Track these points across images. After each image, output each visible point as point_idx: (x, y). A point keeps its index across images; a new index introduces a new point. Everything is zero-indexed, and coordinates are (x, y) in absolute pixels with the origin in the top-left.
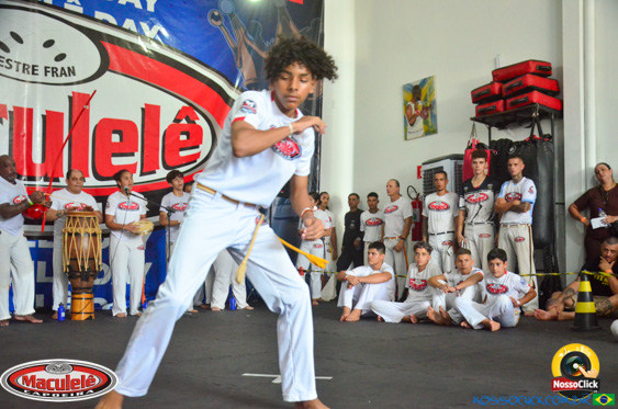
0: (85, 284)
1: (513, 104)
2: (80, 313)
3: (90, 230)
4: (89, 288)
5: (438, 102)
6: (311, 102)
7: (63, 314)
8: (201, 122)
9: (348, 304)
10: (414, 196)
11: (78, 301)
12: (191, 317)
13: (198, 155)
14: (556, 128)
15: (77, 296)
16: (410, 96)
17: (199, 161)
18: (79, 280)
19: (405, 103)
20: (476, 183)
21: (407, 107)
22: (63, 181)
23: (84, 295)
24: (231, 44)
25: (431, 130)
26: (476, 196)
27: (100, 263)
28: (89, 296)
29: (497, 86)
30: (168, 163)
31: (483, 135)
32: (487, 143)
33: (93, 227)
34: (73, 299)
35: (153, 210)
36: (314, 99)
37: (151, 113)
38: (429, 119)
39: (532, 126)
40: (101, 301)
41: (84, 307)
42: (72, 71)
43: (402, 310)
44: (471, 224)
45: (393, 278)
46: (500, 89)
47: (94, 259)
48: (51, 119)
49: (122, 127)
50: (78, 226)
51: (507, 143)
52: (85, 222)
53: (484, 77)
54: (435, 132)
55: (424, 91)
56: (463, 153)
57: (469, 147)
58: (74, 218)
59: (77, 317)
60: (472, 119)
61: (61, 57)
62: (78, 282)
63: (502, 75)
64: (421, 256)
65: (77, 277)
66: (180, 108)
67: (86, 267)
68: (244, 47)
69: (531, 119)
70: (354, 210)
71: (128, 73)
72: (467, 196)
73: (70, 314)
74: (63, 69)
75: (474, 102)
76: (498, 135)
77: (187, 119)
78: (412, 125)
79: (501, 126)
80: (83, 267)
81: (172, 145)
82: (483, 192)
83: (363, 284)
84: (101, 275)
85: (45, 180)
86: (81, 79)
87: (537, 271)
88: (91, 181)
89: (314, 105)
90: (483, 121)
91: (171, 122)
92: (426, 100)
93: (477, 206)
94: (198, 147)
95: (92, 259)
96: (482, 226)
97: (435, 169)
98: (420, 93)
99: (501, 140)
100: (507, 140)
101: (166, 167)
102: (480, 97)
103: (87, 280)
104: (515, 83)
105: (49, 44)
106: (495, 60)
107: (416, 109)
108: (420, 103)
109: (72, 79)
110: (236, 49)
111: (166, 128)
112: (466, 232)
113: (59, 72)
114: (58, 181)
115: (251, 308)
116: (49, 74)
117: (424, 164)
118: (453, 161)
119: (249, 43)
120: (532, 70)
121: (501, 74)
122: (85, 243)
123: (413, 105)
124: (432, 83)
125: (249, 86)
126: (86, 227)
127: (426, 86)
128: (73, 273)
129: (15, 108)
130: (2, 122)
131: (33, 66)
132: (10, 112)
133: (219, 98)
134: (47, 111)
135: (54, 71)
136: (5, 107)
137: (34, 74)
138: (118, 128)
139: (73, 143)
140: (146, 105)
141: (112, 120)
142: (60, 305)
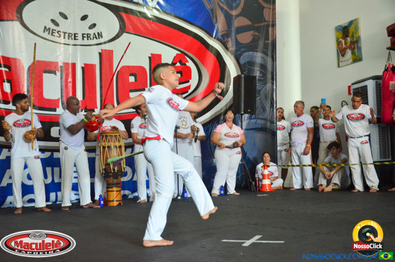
0: (115, 181)
2: (113, 201)
3: (117, 144)
4: (118, 184)
5: (362, 37)
6: (268, 44)
7: (102, 202)
8: (190, 64)
11: (111, 193)
13: (189, 87)
15: (111, 189)
16: (340, 35)
17: (190, 91)
18: (112, 178)
21: (339, 43)
23: (115, 189)
24: (209, 6)
25: (357, 59)
27: (124, 166)
28: (118, 189)
33: (119, 141)
36: (270, 42)
38: (356, 50)
40: (127, 192)
41: (115, 196)
42: (100, 35)
47: (120, 164)
48: (88, 69)
49: (137, 71)
50: (109, 141)
52: (114, 138)
54: (360, 60)
55: (351, 30)
56: (382, 74)
57: (386, 70)
58: (106, 136)
59: (111, 204)
60: (388, 49)
62: (111, 180)
65: (109, 177)
66: (175, 55)
67: (116, 170)
68: (218, 8)
71: (138, 33)
73: (106, 200)
74: (94, 34)
75: (389, 36)
77: (180, 62)
78: (343, 56)
80: (114, 170)
84: (125, 174)
86: (107, 40)
89: (270, 48)
92: (353, 36)
94: (188, 82)
97: (361, 87)
98: (348, 32)
102: (393, 31)
103: (117, 178)
105: (84, 18)
107: (346, 44)
108: (349, 39)
109: (101, 40)
110: (212, 11)
113: (92, 37)
116: (85, 39)
117: (353, 84)
118: (375, 81)
119: (221, 5)
122: (114, 152)
123: (343, 41)
124: (357, 24)
125: (222, 36)
126: (114, 142)
127: (353, 26)
128: (107, 174)
129: (64, 63)
130: (55, 74)
131: (75, 34)
132: (61, 67)
133: (202, 46)
134: (85, 64)
135: (88, 36)
136: (57, 63)
137: (75, 39)
138: (134, 72)
139: (103, 84)
140: (152, 54)
141: (129, 67)
142: (100, 196)
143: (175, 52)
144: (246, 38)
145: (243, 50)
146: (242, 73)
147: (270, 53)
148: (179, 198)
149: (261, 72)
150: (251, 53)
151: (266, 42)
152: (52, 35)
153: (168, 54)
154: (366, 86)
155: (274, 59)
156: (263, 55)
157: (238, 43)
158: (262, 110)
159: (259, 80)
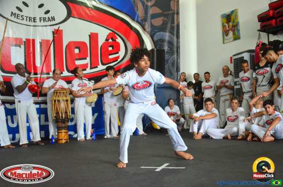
0: (63, 125)
1: (281, 21)
2: (62, 139)
3: (65, 98)
4: (66, 127)
5: (240, 22)
6: (174, 26)
7: (54, 141)
8: (119, 40)
9: (196, 130)
11: (60, 134)
12: (116, 140)
15: (60, 131)
16: (225, 20)
17: (119, 60)
18: (61, 123)
19: (223, 24)
20: (262, 64)
21: (224, 26)
22: (51, 74)
23: (63, 131)
25: (237, 38)
26: (261, 71)
27: (70, 114)
28: (66, 131)
29: (271, 12)
30: (103, 62)
31: (265, 39)
32: (267, 43)
33: (66, 96)
34: (58, 133)
37: (93, 37)
38: (236, 32)
40: (71, 133)
41: (64, 136)
42: (53, 19)
43: (222, 133)
44: (259, 86)
45: (218, 116)
46: (273, 13)
47: (67, 112)
48: (44, 44)
49: (80, 45)
50: (58, 97)
52: (62, 94)
53: (265, 8)
54: (239, 38)
55: (233, 17)
56: (255, 49)
57: (258, 46)
59: (60, 142)
60: (258, 31)
61: (47, 12)
62: (60, 125)
63: (274, 6)
64: (235, 104)
65: (59, 122)
66: (108, 34)
67: (64, 117)
70: (197, 82)
71: (81, 17)
72: (257, 71)
73: (57, 140)
74: (49, 18)
75: (259, 22)
77: (112, 39)
78: (227, 35)
79: (275, 33)
80: (62, 117)
81: (105, 52)
82: (265, 68)
83: (202, 120)
84: (72, 120)
86: (58, 22)
88: (66, 73)
89: (175, 28)
90: (264, 31)
91: (104, 41)
92: (234, 22)
93: (262, 76)
94: (118, 53)
95: (66, 113)
96: (266, 87)
97: (240, 58)
98: (230, 18)
99: (275, 41)
100: (278, 41)
101: (103, 64)
103: (64, 123)
104: (281, 10)
105: (41, 6)
107: (229, 27)
108: (231, 24)
109: (54, 22)
110: (134, 2)
111: (102, 44)
112: (257, 90)
114: (49, 74)
115: (146, 134)
116: (42, 21)
117: (234, 56)
118: (249, 53)
122: (63, 105)
123: (227, 25)
124: (237, 13)
125: (141, 20)
126: (63, 97)
127: (234, 14)
128: (57, 120)
129: (26, 39)
130: (20, 47)
131: (34, 18)
132: (24, 42)
134: (42, 40)
135: (44, 19)
136: (22, 39)
137: (34, 22)
138: (78, 46)
139: (56, 55)
140: (91, 33)
141: (74, 42)
142: (52, 136)
143: (108, 32)
144: (158, 22)
145: (156, 30)
146: (154, 48)
147: (175, 33)
149: (169, 47)
150: (161, 33)
151: (172, 25)
152: (17, 18)
153: (103, 33)
154: (243, 57)
155: (178, 37)
156: (171, 35)
157: (152, 26)
158: (169, 74)
159: (167, 52)
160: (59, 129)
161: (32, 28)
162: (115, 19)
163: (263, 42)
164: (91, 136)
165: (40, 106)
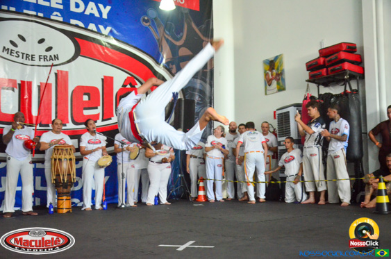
0: (65, 190)
1: (333, 71)
2: (63, 208)
3: (68, 157)
4: (68, 193)
5: (286, 70)
6: (206, 73)
7: (52, 210)
8: (138, 86)
10: (272, 130)
11: (61, 202)
14: (360, 85)
15: (60, 198)
16: (268, 67)
18: (62, 188)
19: (265, 72)
21: (266, 74)
23: (65, 198)
24: (156, 37)
25: (281, 88)
27: (75, 177)
28: (68, 198)
29: (322, 60)
31: (314, 91)
32: (317, 96)
33: (70, 155)
34: (58, 200)
35: (110, 143)
36: (208, 70)
37: (107, 82)
38: (280, 81)
39: (345, 84)
40: (76, 201)
41: (65, 205)
42: (56, 57)
46: (324, 61)
49: (90, 91)
50: (60, 154)
51: (329, 96)
52: (64, 152)
53: (314, 54)
54: (284, 89)
55: (277, 63)
56: (301, 102)
57: (305, 99)
58: (58, 149)
59: (61, 211)
60: (307, 81)
61: (49, 49)
62: (61, 190)
63: (325, 53)
65: (60, 186)
66: (126, 78)
67: (66, 180)
68: (163, 39)
69: (344, 80)
73: (56, 210)
74: (51, 56)
75: (308, 70)
76: (324, 90)
77: (131, 85)
78: (270, 85)
79: (326, 85)
80: (64, 180)
84: (76, 184)
85: (40, 126)
86: (62, 62)
87: (350, 176)
89: (208, 74)
90: (313, 82)
91: (120, 87)
92: (278, 69)
95: (69, 175)
97: (285, 113)
98: (274, 65)
99: (326, 94)
100: (330, 94)
102: (312, 66)
103: (66, 188)
104: (333, 57)
105: (41, 41)
106: (321, 43)
107: (272, 75)
108: (274, 72)
110: (159, 40)
111: (117, 90)
113: (48, 58)
114: (49, 126)
115: (169, 204)
116: (42, 60)
117: (278, 110)
118: (296, 108)
119: (167, 36)
120: (344, 49)
121: (324, 51)
122: (65, 165)
123: (270, 73)
124: (282, 59)
125: (167, 63)
126: (65, 155)
127: (278, 60)
128: (57, 184)
129: (21, 81)
130: (13, 91)
131: (32, 56)
132: (19, 84)
133: (150, 71)
134: (41, 83)
135: (45, 58)
136: (15, 81)
137: (32, 60)
138: (87, 92)
139: (59, 102)
140: (105, 76)
141: (83, 87)
142: (51, 204)
146: (184, 97)
147: (208, 80)
148: (123, 206)
149: (200, 97)
151: (205, 70)
152: (11, 54)
153: (119, 77)
154: (288, 112)
155: (211, 85)
156: (203, 83)
159: (198, 103)
160: (59, 194)
161: (28, 67)
162: (135, 60)
163: (313, 95)
164: (102, 205)
165: (35, 166)
